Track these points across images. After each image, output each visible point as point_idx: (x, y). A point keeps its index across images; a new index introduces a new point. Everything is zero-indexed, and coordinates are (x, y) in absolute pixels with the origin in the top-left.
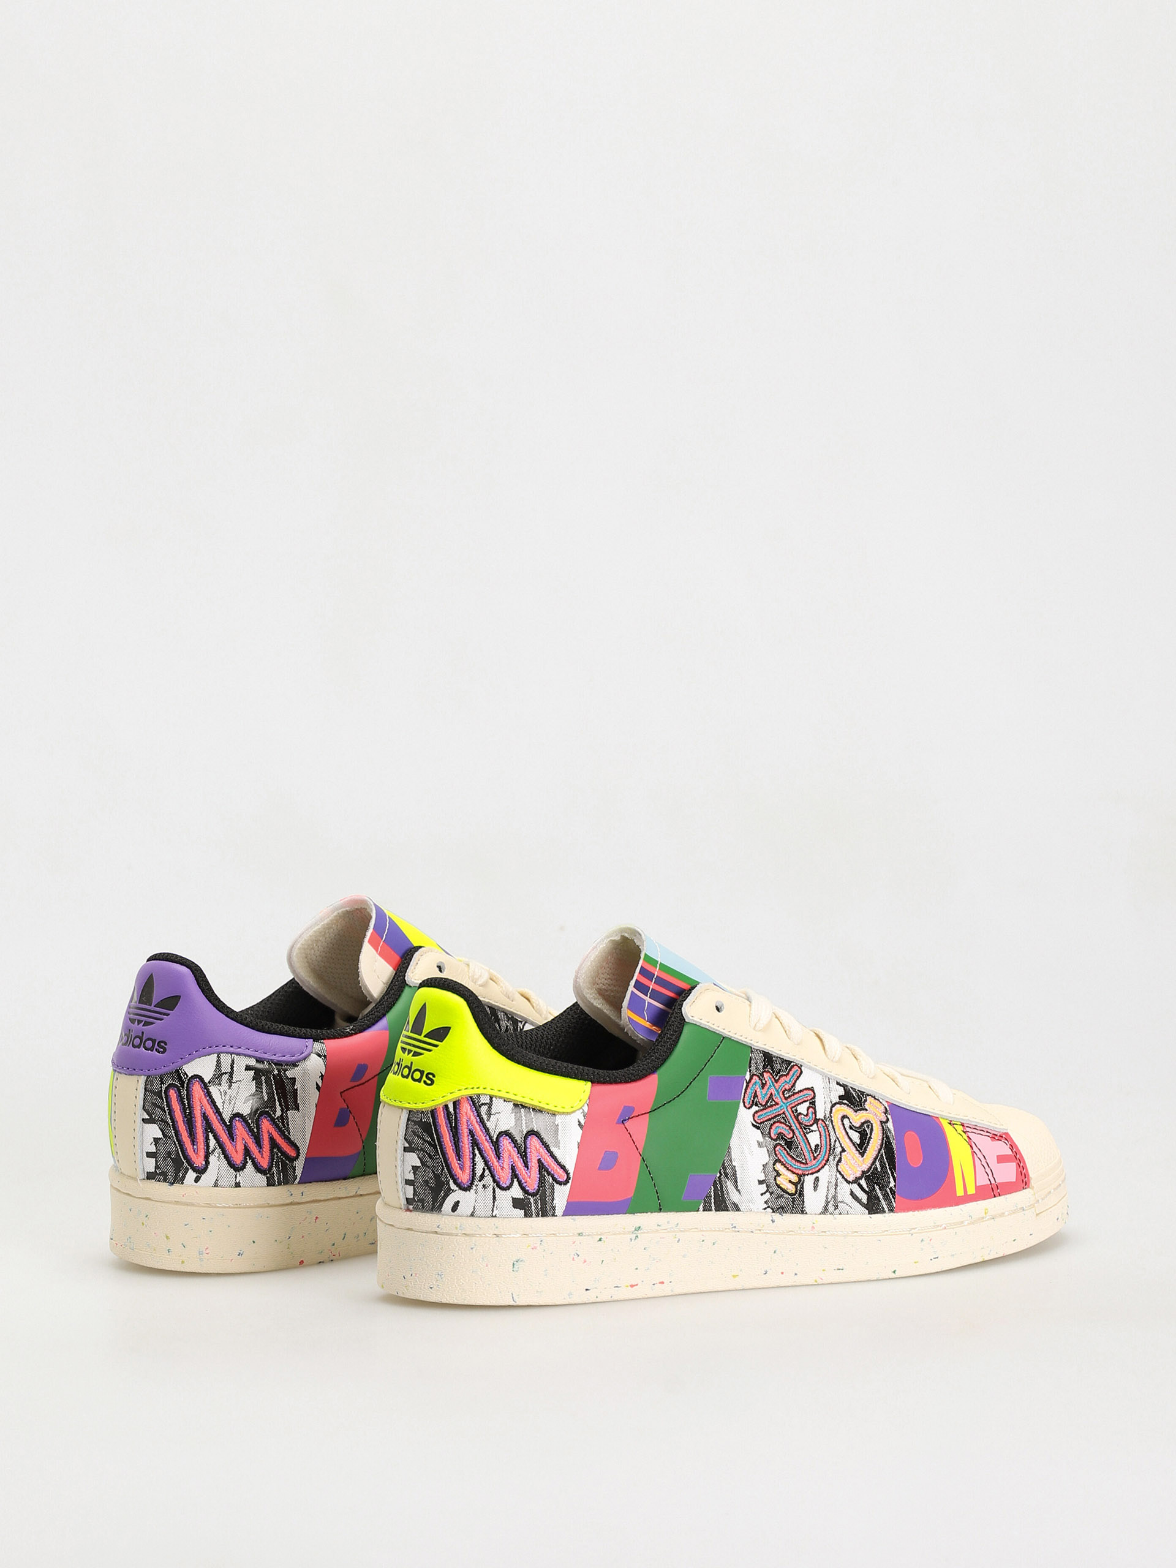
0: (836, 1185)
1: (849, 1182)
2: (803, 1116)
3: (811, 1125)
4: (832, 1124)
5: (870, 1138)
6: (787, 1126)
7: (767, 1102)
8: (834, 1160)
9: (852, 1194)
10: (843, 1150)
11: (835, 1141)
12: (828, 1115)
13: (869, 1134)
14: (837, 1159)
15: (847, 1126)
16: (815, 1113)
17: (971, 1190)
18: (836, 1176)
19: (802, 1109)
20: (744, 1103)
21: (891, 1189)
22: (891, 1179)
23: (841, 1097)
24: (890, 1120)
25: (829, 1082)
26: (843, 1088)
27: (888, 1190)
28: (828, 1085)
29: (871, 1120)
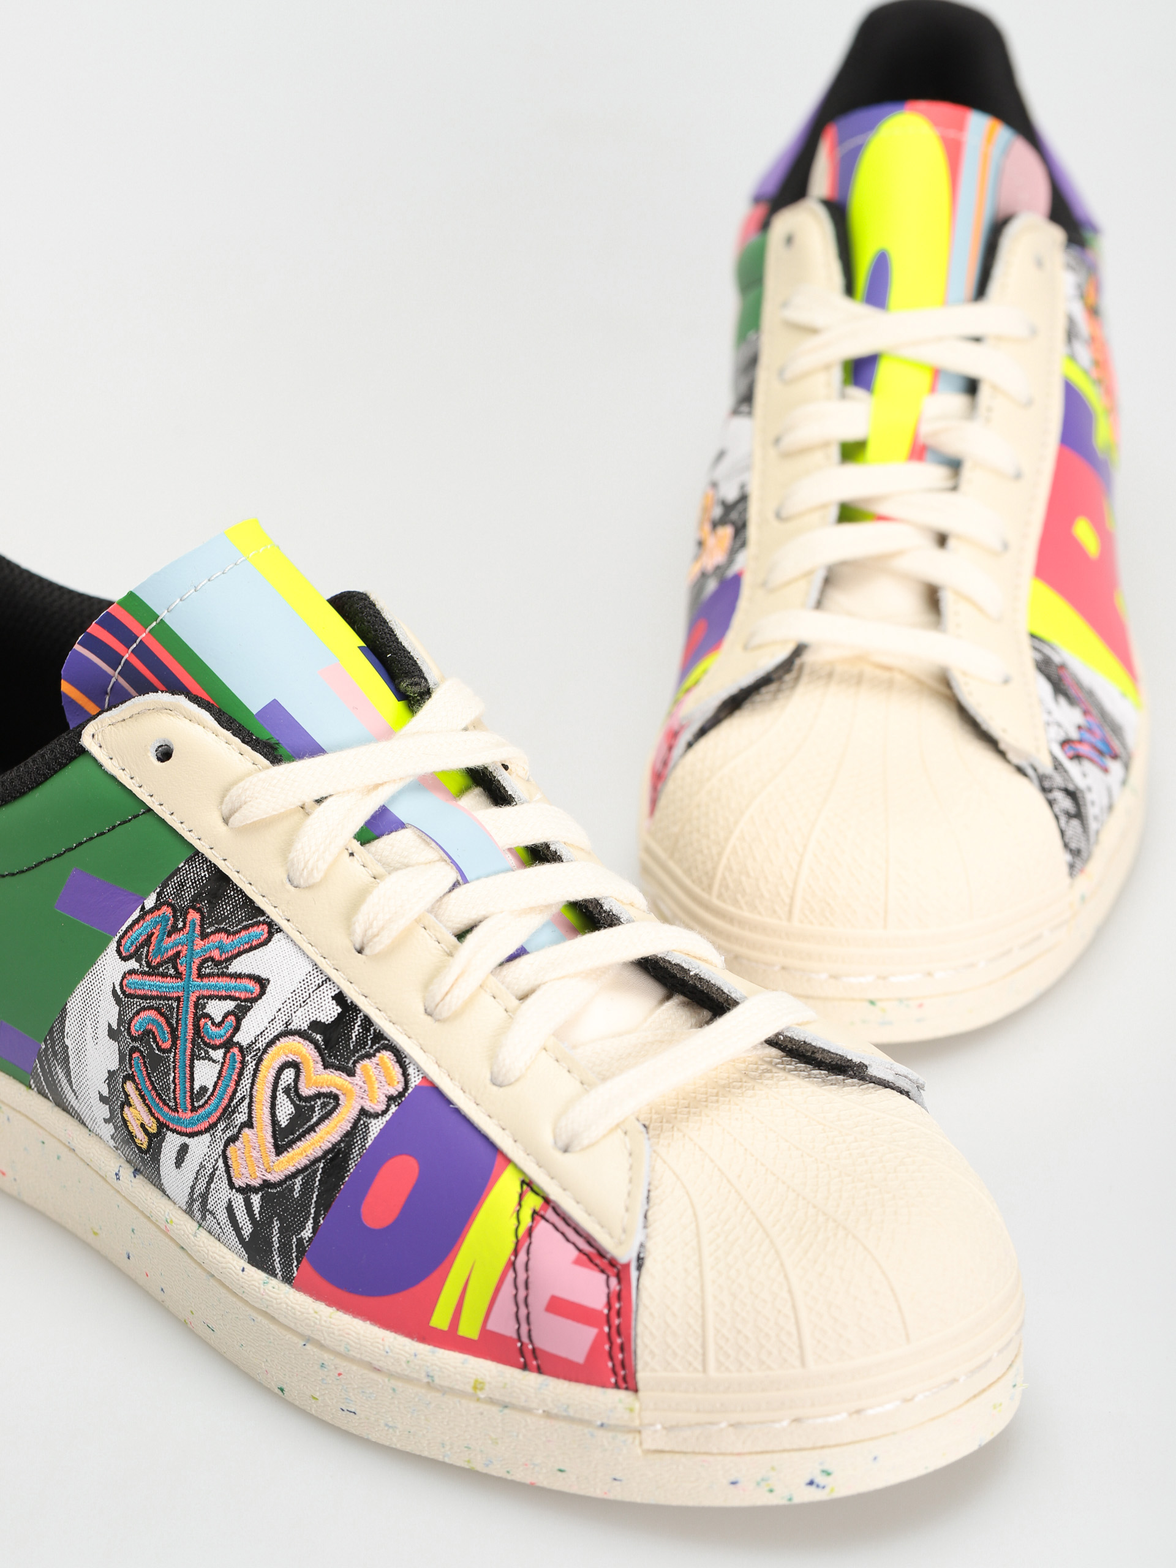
0: (212, 1177)
1: (231, 1185)
2: (209, 1023)
3: (215, 1048)
4: (257, 1065)
5: (312, 1129)
6: (170, 1024)
7: (160, 965)
8: (224, 1131)
9: (230, 1209)
10: (249, 1124)
11: (243, 1099)
12: (261, 1045)
13: (315, 1120)
14: (229, 1134)
15: (282, 1084)
16: (237, 1029)
17: (469, 1328)
18: (217, 1161)
19: (217, 1009)
20: (119, 943)
21: (300, 1241)
22: (310, 1224)
23: (315, 1025)
24: (388, 1117)
25: (319, 987)
26: (340, 1010)
27: (295, 1240)
28: (311, 990)
29: (341, 1097)
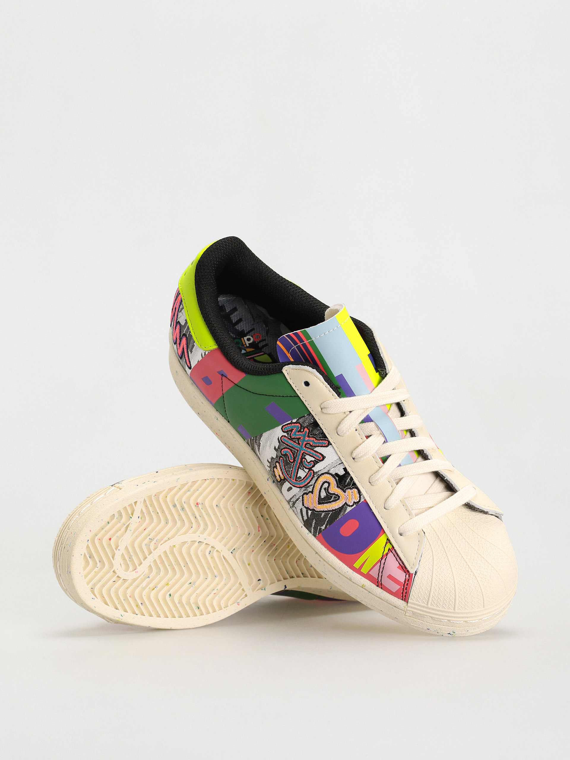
0: (297, 500)
1: (303, 505)
2: (306, 461)
3: (306, 468)
4: (318, 478)
5: (330, 502)
6: (294, 456)
7: (294, 438)
8: (304, 490)
9: (301, 510)
10: (312, 492)
11: (312, 485)
12: (320, 473)
13: (331, 500)
14: (305, 492)
15: (324, 487)
16: (313, 466)
17: (364, 570)
18: (300, 497)
19: (309, 458)
20: (283, 427)
21: (320, 529)
22: (324, 526)
23: (337, 475)
24: (353, 507)
25: (340, 464)
26: (344, 473)
27: (319, 527)
28: (337, 464)
29: (340, 497)
